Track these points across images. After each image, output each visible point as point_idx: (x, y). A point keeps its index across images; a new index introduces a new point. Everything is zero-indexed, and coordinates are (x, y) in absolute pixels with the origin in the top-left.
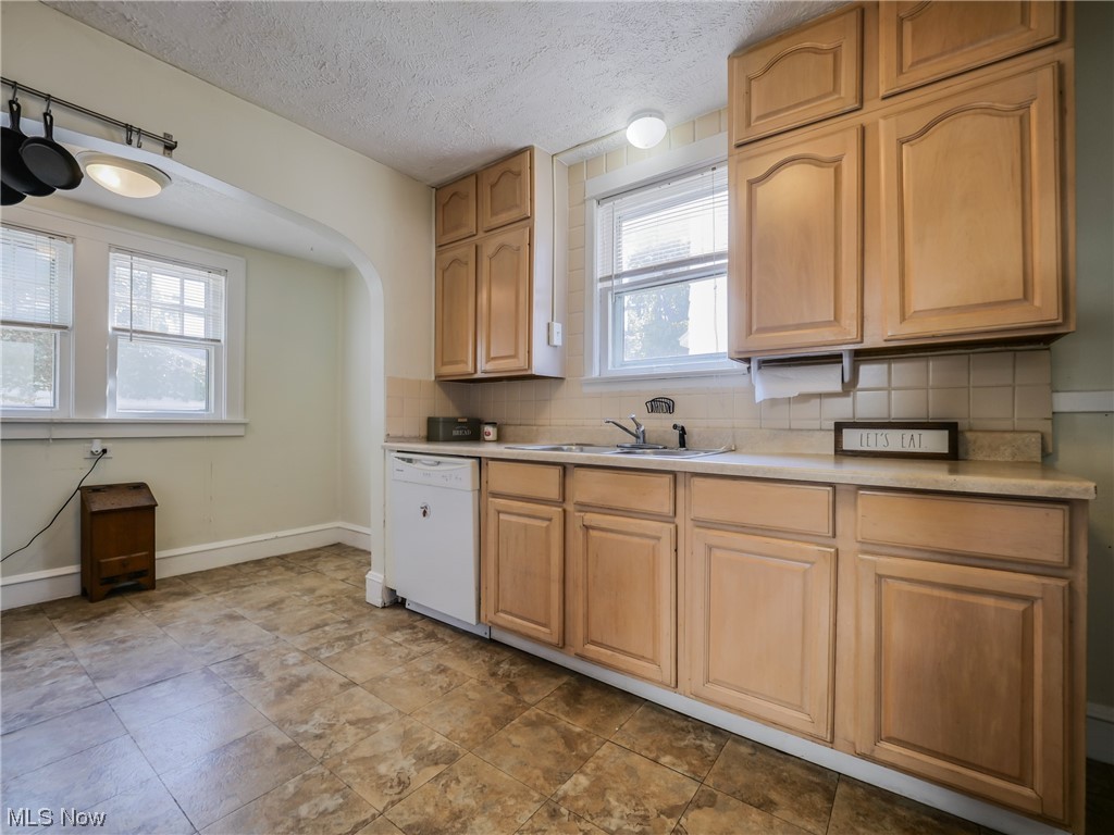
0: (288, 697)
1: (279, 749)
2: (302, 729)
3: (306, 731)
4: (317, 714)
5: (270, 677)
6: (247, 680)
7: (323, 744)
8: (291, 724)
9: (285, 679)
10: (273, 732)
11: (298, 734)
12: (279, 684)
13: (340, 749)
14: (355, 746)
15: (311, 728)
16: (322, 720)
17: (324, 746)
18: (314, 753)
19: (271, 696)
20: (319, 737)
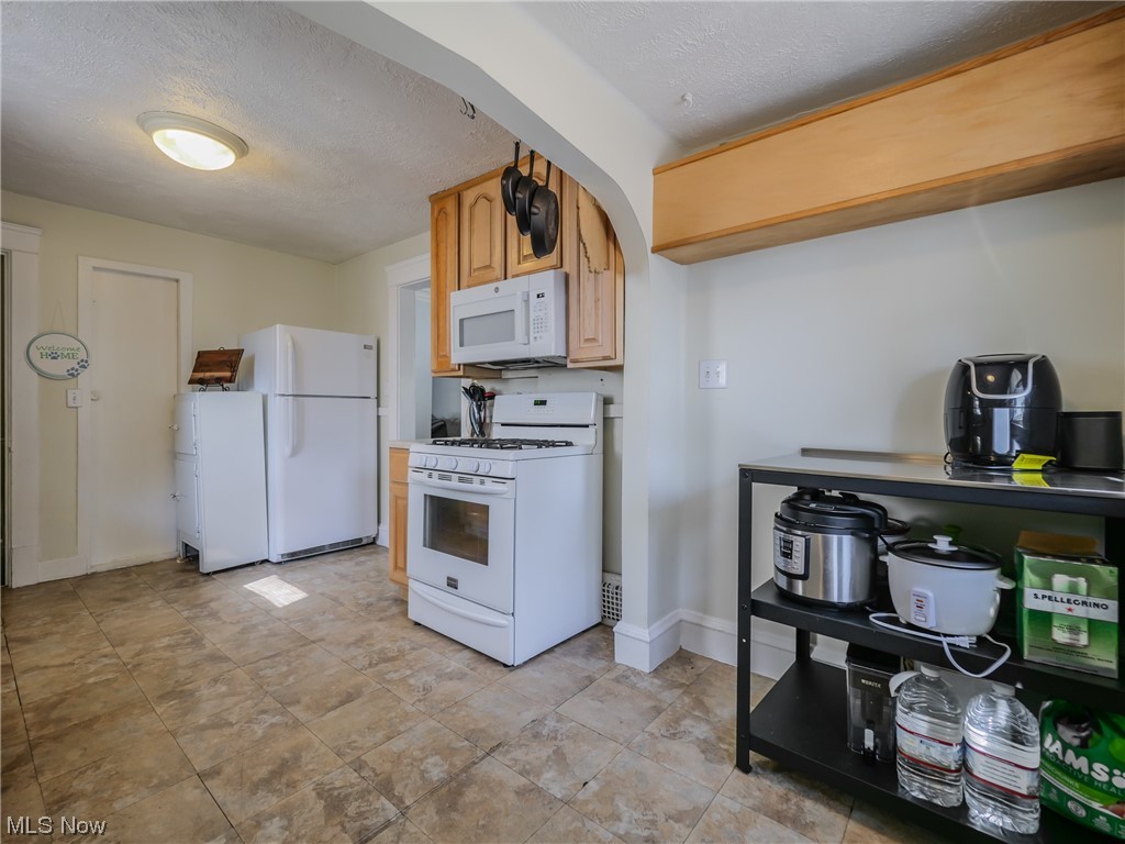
0: (287, 755)
1: (299, 702)
2: (277, 719)
3: (274, 716)
4: (260, 733)
5: (307, 790)
6: (338, 784)
7: (262, 706)
8: (287, 723)
9: (288, 786)
10: (302, 716)
11: (282, 714)
12: (296, 776)
13: (249, 702)
14: (235, 705)
15: (269, 719)
16: (256, 727)
17: (261, 704)
18: (271, 699)
19: (305, 757)
20: (264, 712)
